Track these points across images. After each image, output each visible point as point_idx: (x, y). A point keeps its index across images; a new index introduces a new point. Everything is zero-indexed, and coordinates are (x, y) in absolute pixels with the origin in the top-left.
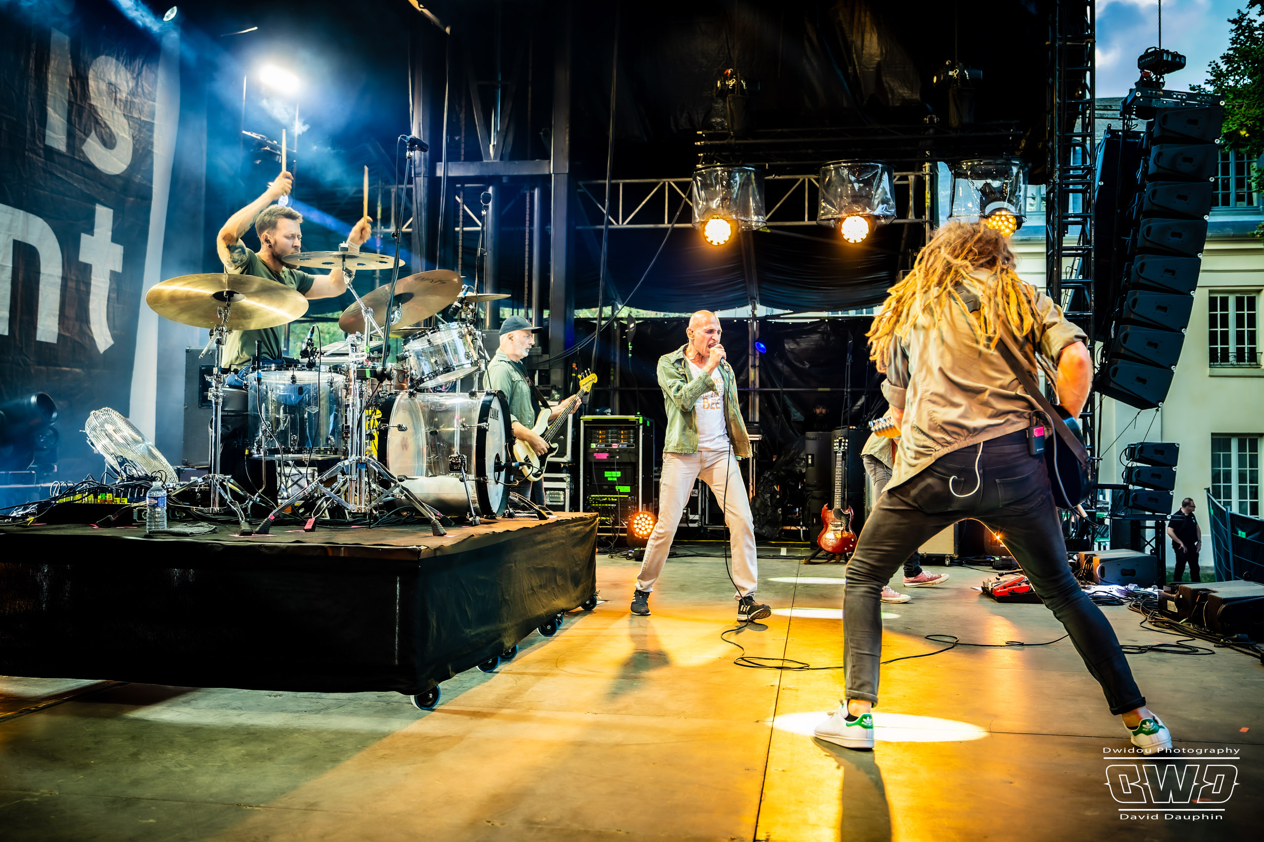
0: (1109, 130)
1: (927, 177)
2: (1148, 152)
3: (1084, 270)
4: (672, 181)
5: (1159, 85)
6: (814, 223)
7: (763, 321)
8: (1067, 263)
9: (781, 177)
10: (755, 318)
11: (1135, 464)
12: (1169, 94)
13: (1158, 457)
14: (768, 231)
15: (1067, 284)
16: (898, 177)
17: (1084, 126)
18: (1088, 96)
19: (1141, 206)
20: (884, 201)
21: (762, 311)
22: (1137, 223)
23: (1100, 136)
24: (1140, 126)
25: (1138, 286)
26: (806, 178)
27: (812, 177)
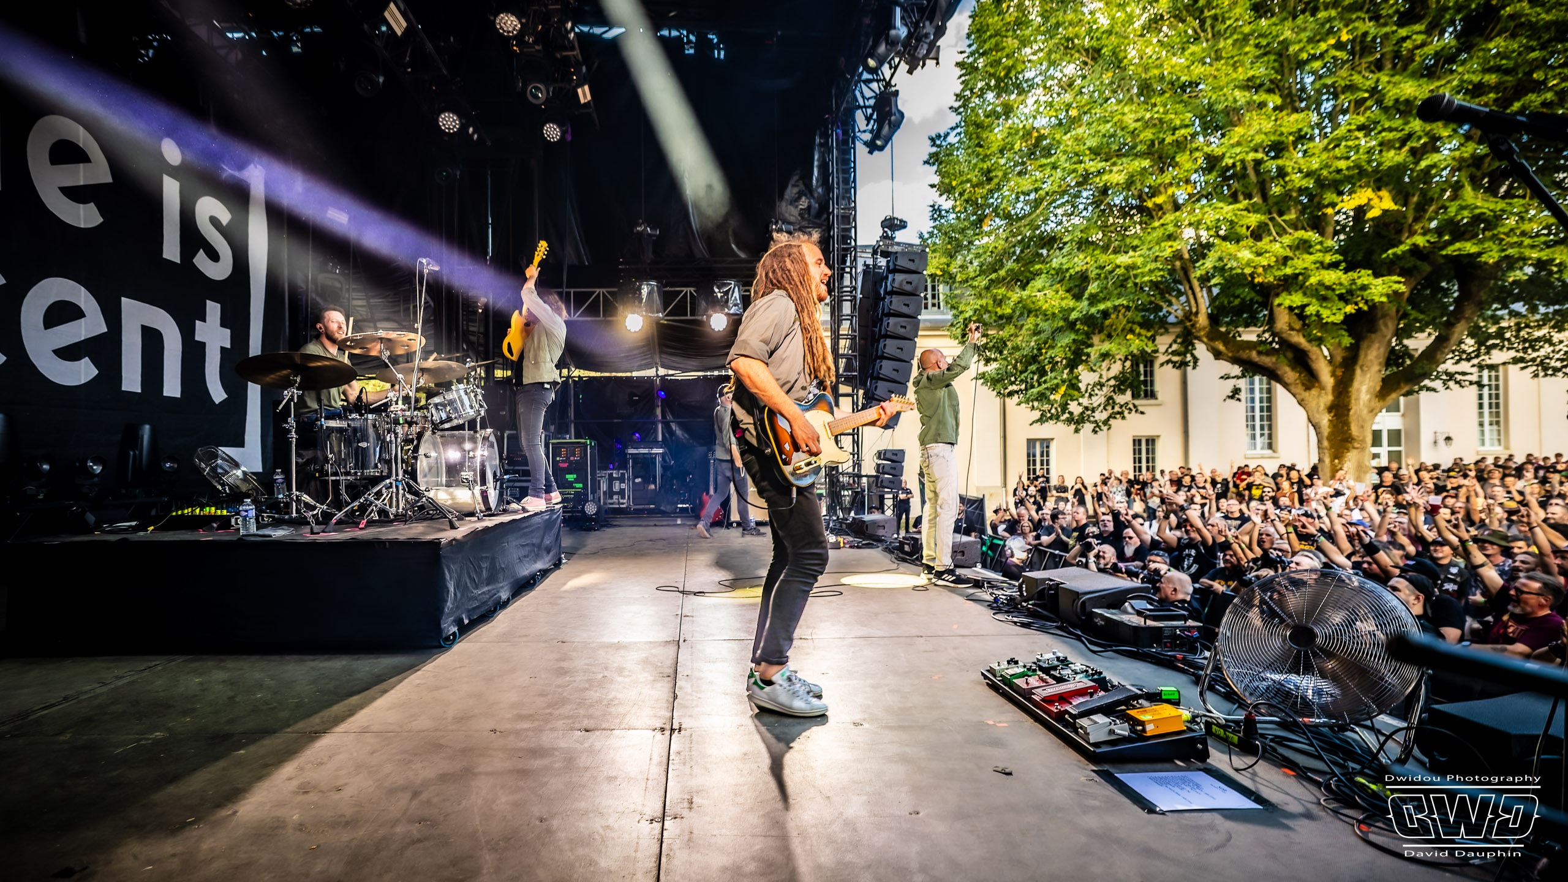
0: (865, 264)
2: (887, 278)
3: (852, 347)
4: (604, 290)
5: (892, 238)
6: (694, 318)
7: (663, 377)
8: (842, 343)
9: (672, 288)
10: (657, 376)
11: (880, 462)
12: (898, 244)
13: (894, 458)
14: (666, 322)
15: (843, 356)
17: (851, 263)
18: (853, 243)
19: (883, 309)
20: (735, 305)
21: (662, 372)
22: (882, 320)
23: (860, 268)
24: (882, 262)
25: (883, 358)
26: (688, 289)
27: (692, 289)
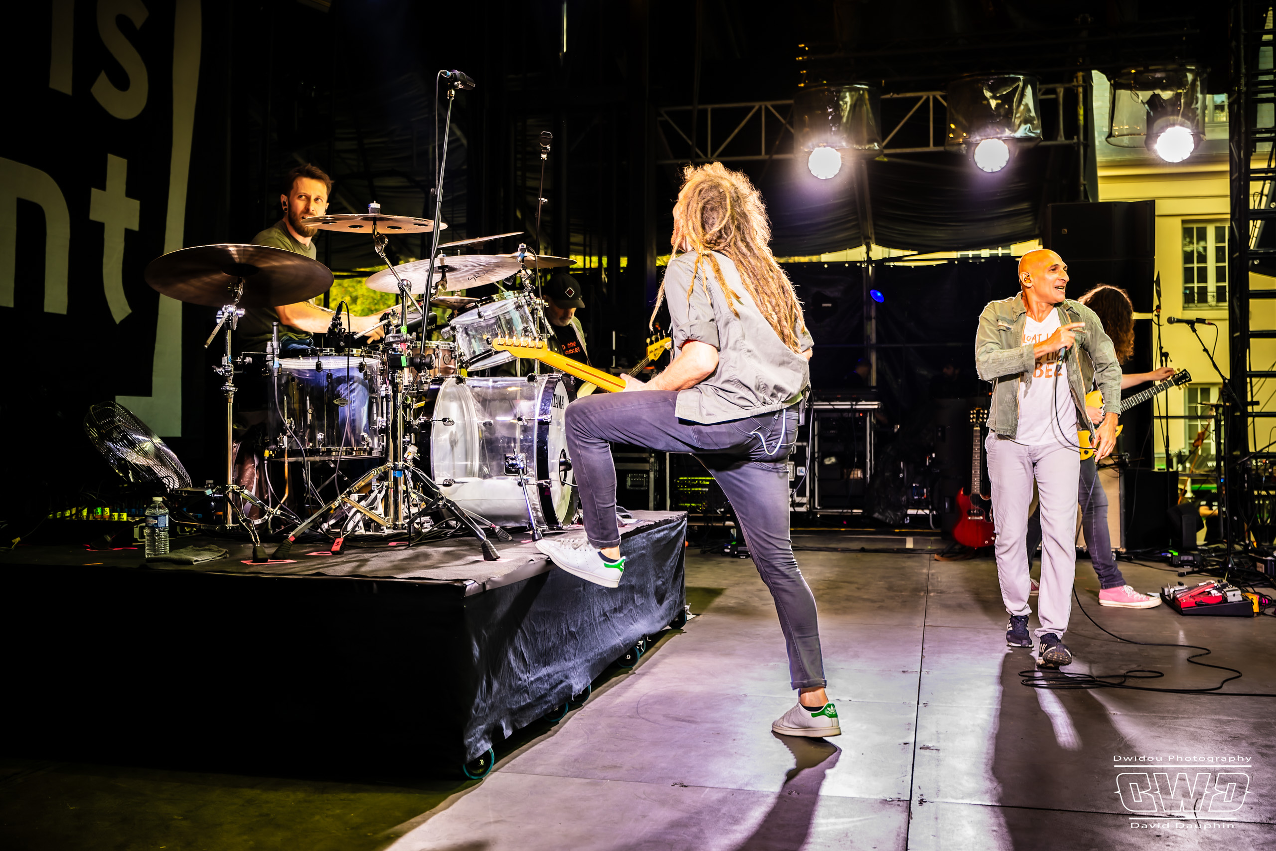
1: (1081, 90)
4: (769, 105)
6: (941, 149)
7: (880, 265)
9: (901, 96)
10: (869, 261)
14: (886, 160)
16: (1043, 90)
20: (1026, 121)
21: (879, 252)
26: (931, 95)
27: (938, 94)
